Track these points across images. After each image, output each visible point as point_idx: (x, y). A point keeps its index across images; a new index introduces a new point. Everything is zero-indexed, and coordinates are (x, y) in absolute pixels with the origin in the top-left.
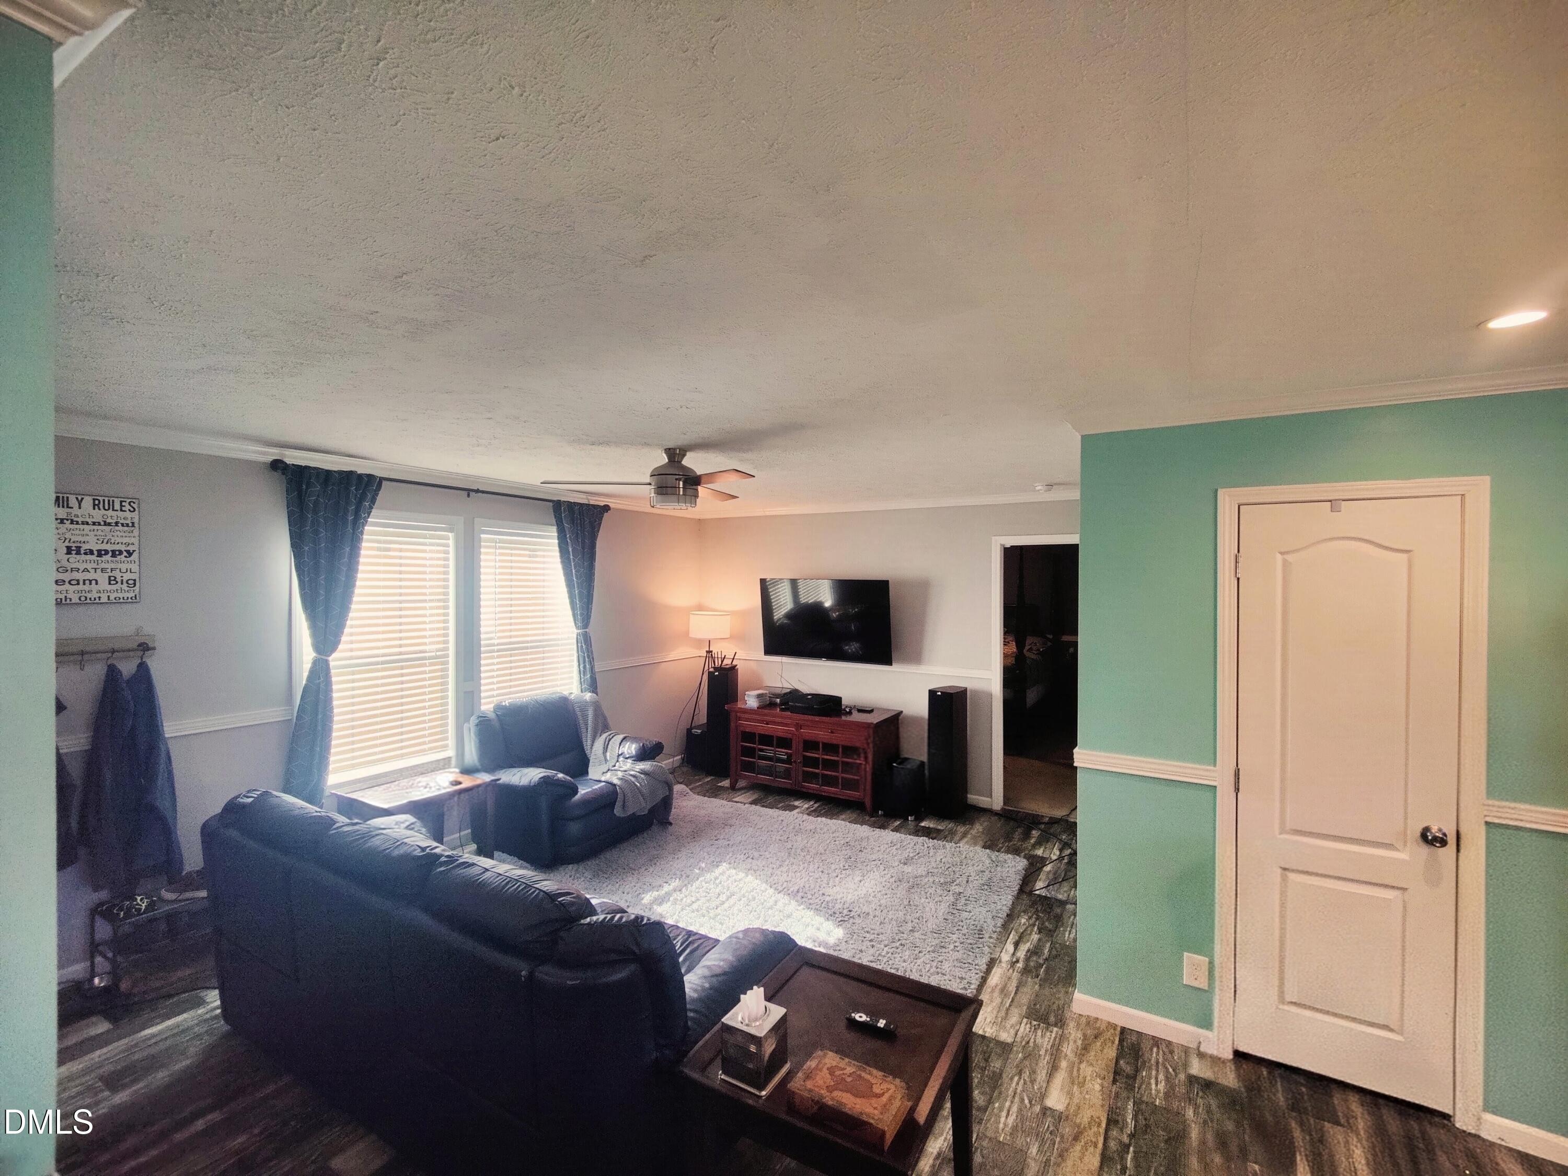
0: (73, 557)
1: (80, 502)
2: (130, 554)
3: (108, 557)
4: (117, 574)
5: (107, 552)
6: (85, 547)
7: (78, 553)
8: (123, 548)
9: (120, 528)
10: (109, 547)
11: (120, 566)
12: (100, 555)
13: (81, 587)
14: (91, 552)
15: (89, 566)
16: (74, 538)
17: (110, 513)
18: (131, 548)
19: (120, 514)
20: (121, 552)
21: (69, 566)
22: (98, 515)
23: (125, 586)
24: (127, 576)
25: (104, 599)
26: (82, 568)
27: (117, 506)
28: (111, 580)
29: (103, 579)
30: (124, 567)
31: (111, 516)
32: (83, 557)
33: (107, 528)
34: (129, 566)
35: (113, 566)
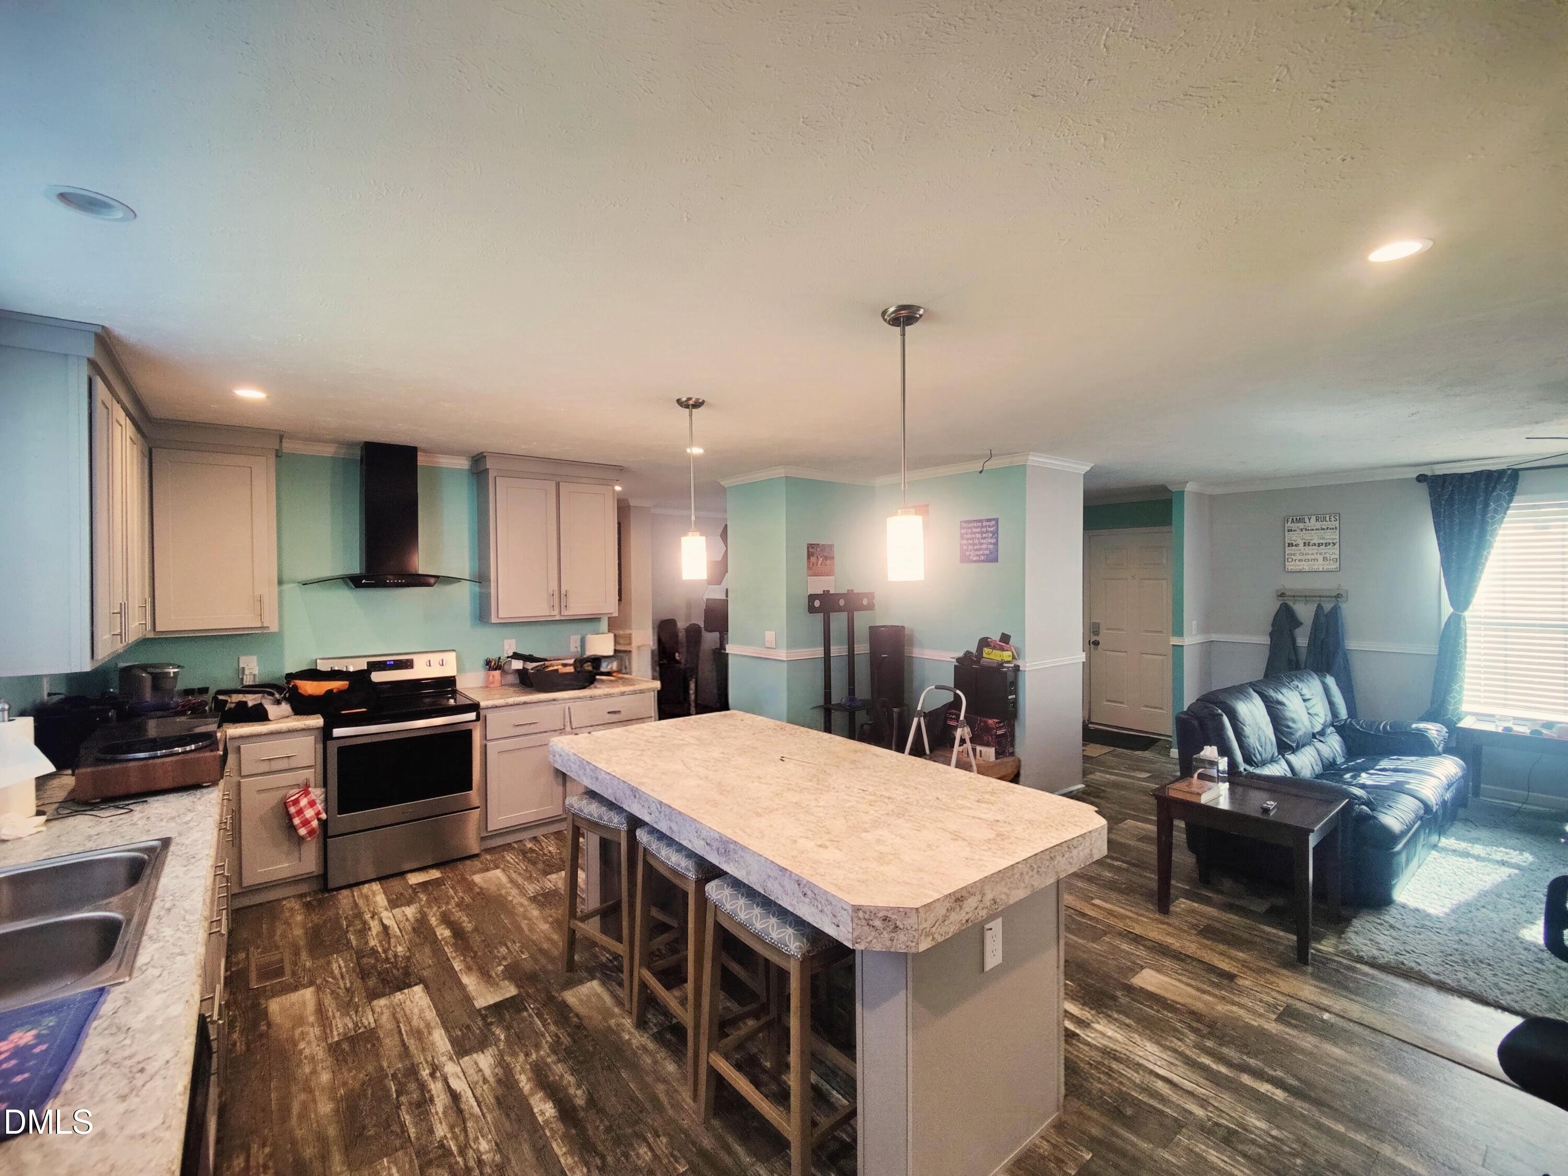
0: (1307, 548)
1: (1310, 519)
2: (1334, 544)
3: (1323, 547)
4: (1327, 555)
5: (1322, 544)
6: (1312, 542)
7: (1309, 545)
8: (1331, 541)
9: (1329, 530)
10: (1324, 541)
11: (1329, 551)
12: (1319, 546)
13: (1310, 563)
14: (1315, 545)
15: (1314, 552)
16: (1307, 538)
17: (1324, 523)
18: (1335, 541)
19: (1329, 523)
20: (1329, 544)
21: (1305, 552)
22: (1318, 525)
23: (1331, 562)
24: (1332, 557)
25: (1321, 570)
26: (1310, 553)
27: (1328, 519)
28: (1325, 559)
29: (1320, 558)
30: (1331, 551)
31: (1324, 525)
32: (1311, 547)
33: (1323, 531)
34: (1334, 551)
35: (1326, 551)
